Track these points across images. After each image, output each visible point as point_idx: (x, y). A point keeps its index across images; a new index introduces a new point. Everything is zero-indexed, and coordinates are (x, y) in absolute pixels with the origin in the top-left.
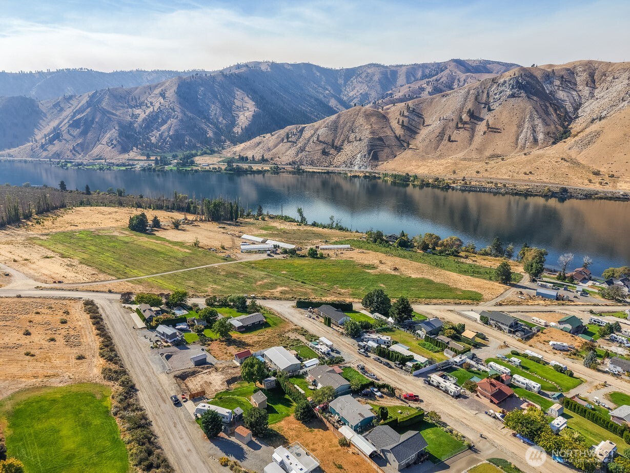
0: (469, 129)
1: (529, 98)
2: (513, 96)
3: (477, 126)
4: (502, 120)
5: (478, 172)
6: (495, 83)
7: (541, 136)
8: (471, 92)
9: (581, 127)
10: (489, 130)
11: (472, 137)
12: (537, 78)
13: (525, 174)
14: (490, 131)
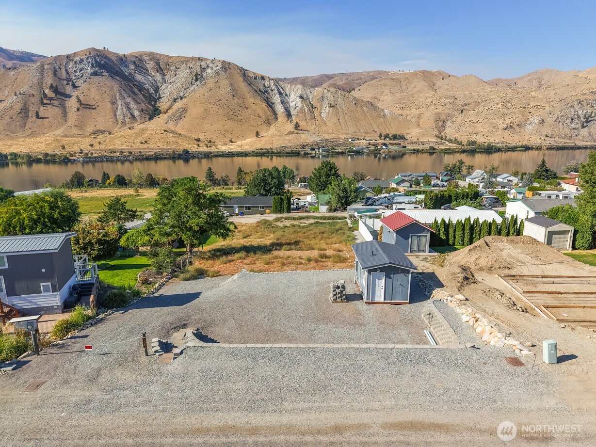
0: (58, 105)
1: (112, 77)
2: (95, 74)
3: (66, 102)
4: (92, 97)
5: (92, 145)
6: (71, 60)
7: (136, 113)
8: (46, 67)
9: (167, 105)
10: (82, 106)
11: (65, 114)
12: (112, 60)
13: (142, 143)
14: (83, 108)
